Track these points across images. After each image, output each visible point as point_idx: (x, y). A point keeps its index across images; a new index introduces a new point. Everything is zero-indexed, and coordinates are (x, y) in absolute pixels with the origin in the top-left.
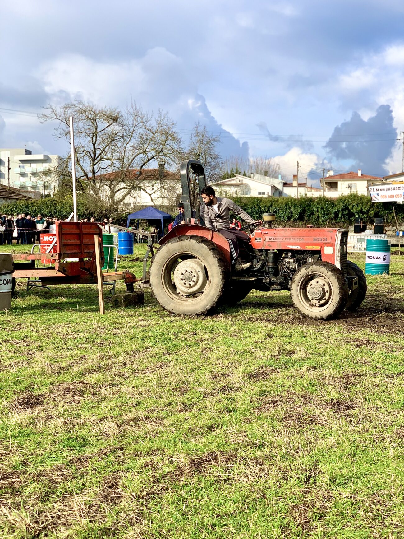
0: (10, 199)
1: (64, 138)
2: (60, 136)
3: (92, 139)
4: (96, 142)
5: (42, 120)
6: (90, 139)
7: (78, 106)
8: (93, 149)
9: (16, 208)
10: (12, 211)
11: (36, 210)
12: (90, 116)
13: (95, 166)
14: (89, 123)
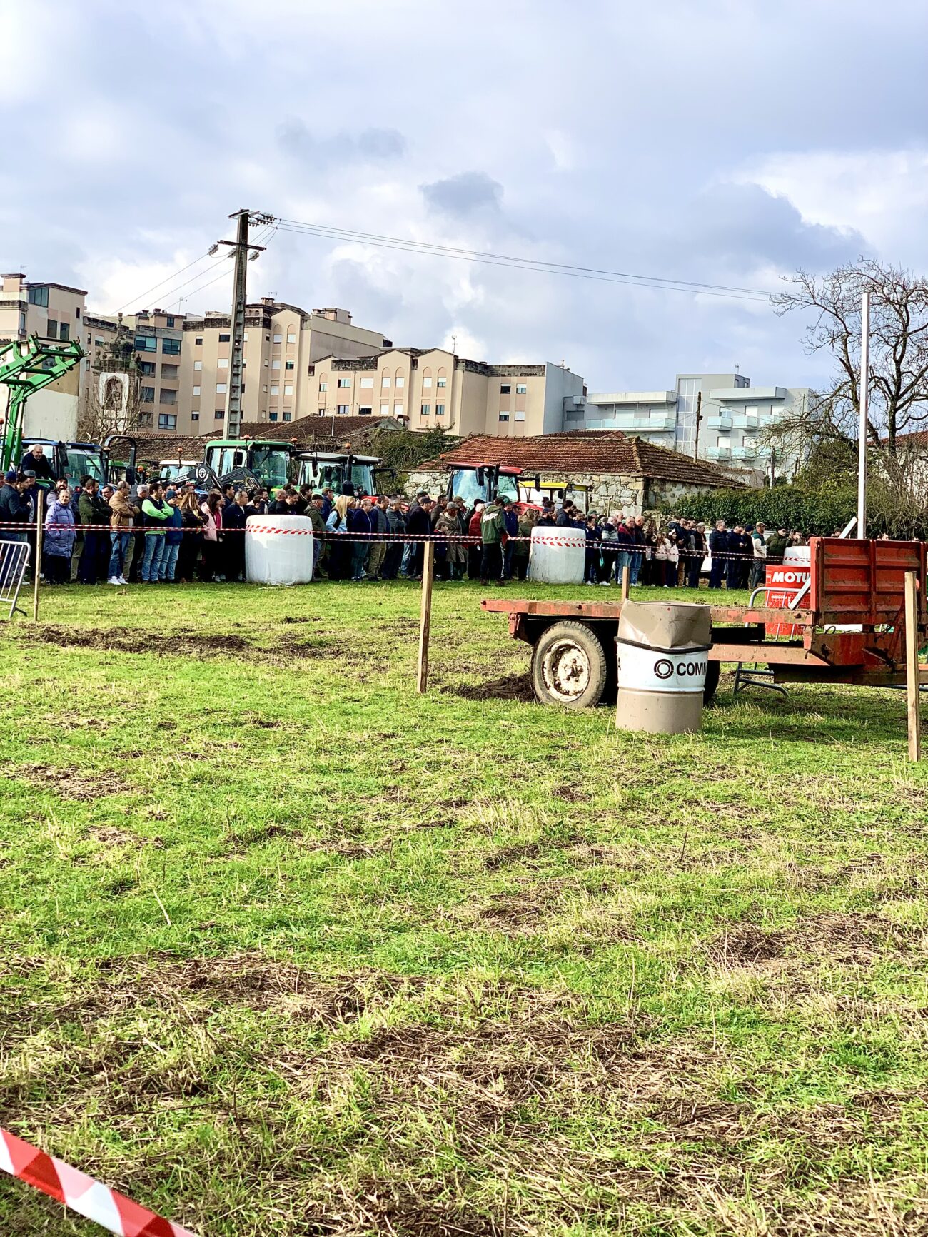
0: (697, 485)
1: (828, 347)
2: (819, 343)
3: (895, 350)
4: (902, 357)
5: (780, 308)
6: (888, 349)
7: (867, 273)
8: (895, 373)
9: (709, 507)
10: (700, 514)
11: (753, 512)
12: (892, 296)
13: (898, 415)
14: (890, 311)
